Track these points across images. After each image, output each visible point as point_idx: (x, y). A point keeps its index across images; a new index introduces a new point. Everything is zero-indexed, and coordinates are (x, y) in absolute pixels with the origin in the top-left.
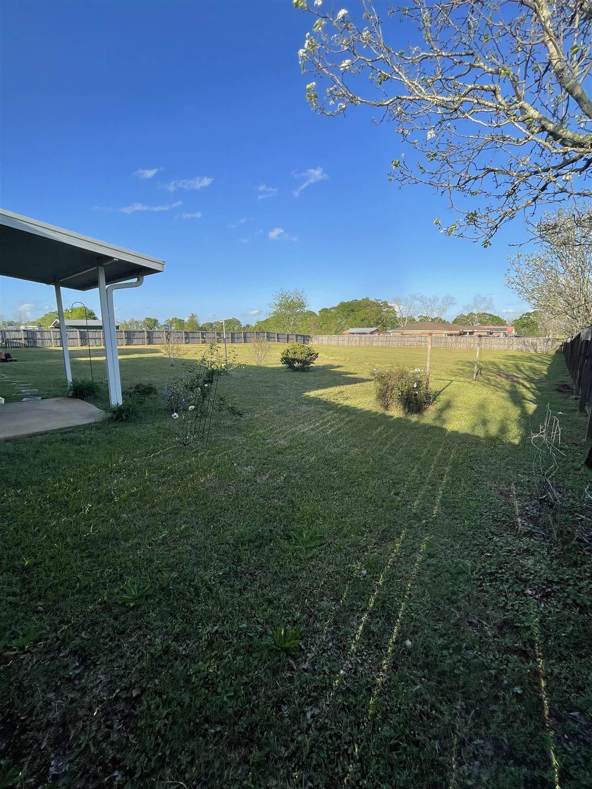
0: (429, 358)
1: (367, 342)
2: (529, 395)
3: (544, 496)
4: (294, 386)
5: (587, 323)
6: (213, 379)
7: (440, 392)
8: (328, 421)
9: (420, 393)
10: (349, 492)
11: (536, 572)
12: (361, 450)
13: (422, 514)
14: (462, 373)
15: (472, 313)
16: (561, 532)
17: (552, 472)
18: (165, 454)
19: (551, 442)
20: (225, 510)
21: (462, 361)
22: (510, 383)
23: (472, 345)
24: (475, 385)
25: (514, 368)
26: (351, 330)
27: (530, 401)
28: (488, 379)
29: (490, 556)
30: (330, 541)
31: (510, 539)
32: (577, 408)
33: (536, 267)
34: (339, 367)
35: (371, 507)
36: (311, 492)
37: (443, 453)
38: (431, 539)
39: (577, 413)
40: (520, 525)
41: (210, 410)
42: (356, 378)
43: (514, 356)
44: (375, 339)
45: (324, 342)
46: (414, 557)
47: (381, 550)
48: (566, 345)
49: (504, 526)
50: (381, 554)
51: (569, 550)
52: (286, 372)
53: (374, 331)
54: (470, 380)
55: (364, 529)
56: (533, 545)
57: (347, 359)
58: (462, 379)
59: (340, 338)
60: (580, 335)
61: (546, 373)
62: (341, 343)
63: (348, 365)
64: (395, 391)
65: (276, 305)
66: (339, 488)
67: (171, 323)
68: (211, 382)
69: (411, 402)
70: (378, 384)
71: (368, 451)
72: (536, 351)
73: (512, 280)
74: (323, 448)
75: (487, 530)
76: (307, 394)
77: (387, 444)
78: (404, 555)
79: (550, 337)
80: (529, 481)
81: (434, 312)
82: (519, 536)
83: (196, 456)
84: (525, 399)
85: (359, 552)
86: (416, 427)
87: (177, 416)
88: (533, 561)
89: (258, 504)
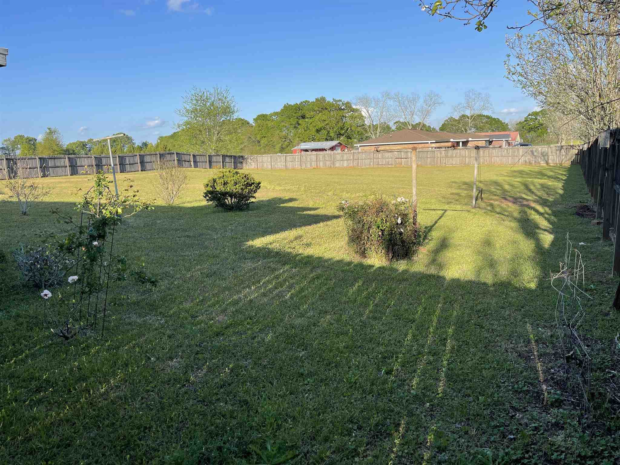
0: (414, 181)
1: (328, 163)
2: (544, 223)
3: (572, 353)
4: (228, 234)
5: (605, 124)
6: (105, 232)
7: (432, 227)
8: (285, 281)
9: (407, 231)
10: (324, 377)
11: (567, 448)
12: (334, 317)
13: (424, 395)
14: (456, 199)
15: (463, 116)
16: (593, 395)
17: (577, 321)
18: (33, 356)
19: (574, 282)
20: (146, 428)
21: (455, 182)
22: (518, 208)
23: (467, 160)
24: (475, 214)
25: (522, 187)
26: (304, 146)
27: (545, 230)
28: (491, 205)
29: (514, 439)
30: (305, 450)
31: (535, 413)
32: (600, 236)
33: (541, 52)
34: (291, 200)
35: (357, 395)
36: (272, 384)
37: (443, 310)
38: (439, 428)
39: (601, 242)
40: (546, 394)
41: (104, 279)
42: (318, 216)
43: (521, 172)
44: (338, 157)
45: (265, 165)
46: (419, 455)
47: (376, 452)
48: (581, 153)
49: (527, 397)
50: (376, 457)
51: (602, 416)
52: (214, 212)
53: (336, 146)
54: (469, 208)
55: (351, 426)
56: (562, 417)
57: (302, 189)
58: (459, 207)
59: (288, 158)
60: (597, 140)
61: (561, 192)
62: (290, 165)
63: (304, 196)
64: (374, 229)
65: (187, 111)
66: (310, 374)
67: (14, 143)
68: (101, 237)
69: (396, 244)
70: (350, 222)
71: (344, 317)
72: (547, 163)
73: (513, 70)
74: (282, 320)
75: (507, 405)
76: (250, 243)
77: (369, 305)
78: (407, 453)
79: (563, 143)
80: (552, 336)
81: (415, 116)
82: (546, 409)
83: (88, 354)
84: (539, 228)
85: (348, 459)
86: (404, 277)
87: (50, 295)
88: (562, 436)
89: (195, 412)
